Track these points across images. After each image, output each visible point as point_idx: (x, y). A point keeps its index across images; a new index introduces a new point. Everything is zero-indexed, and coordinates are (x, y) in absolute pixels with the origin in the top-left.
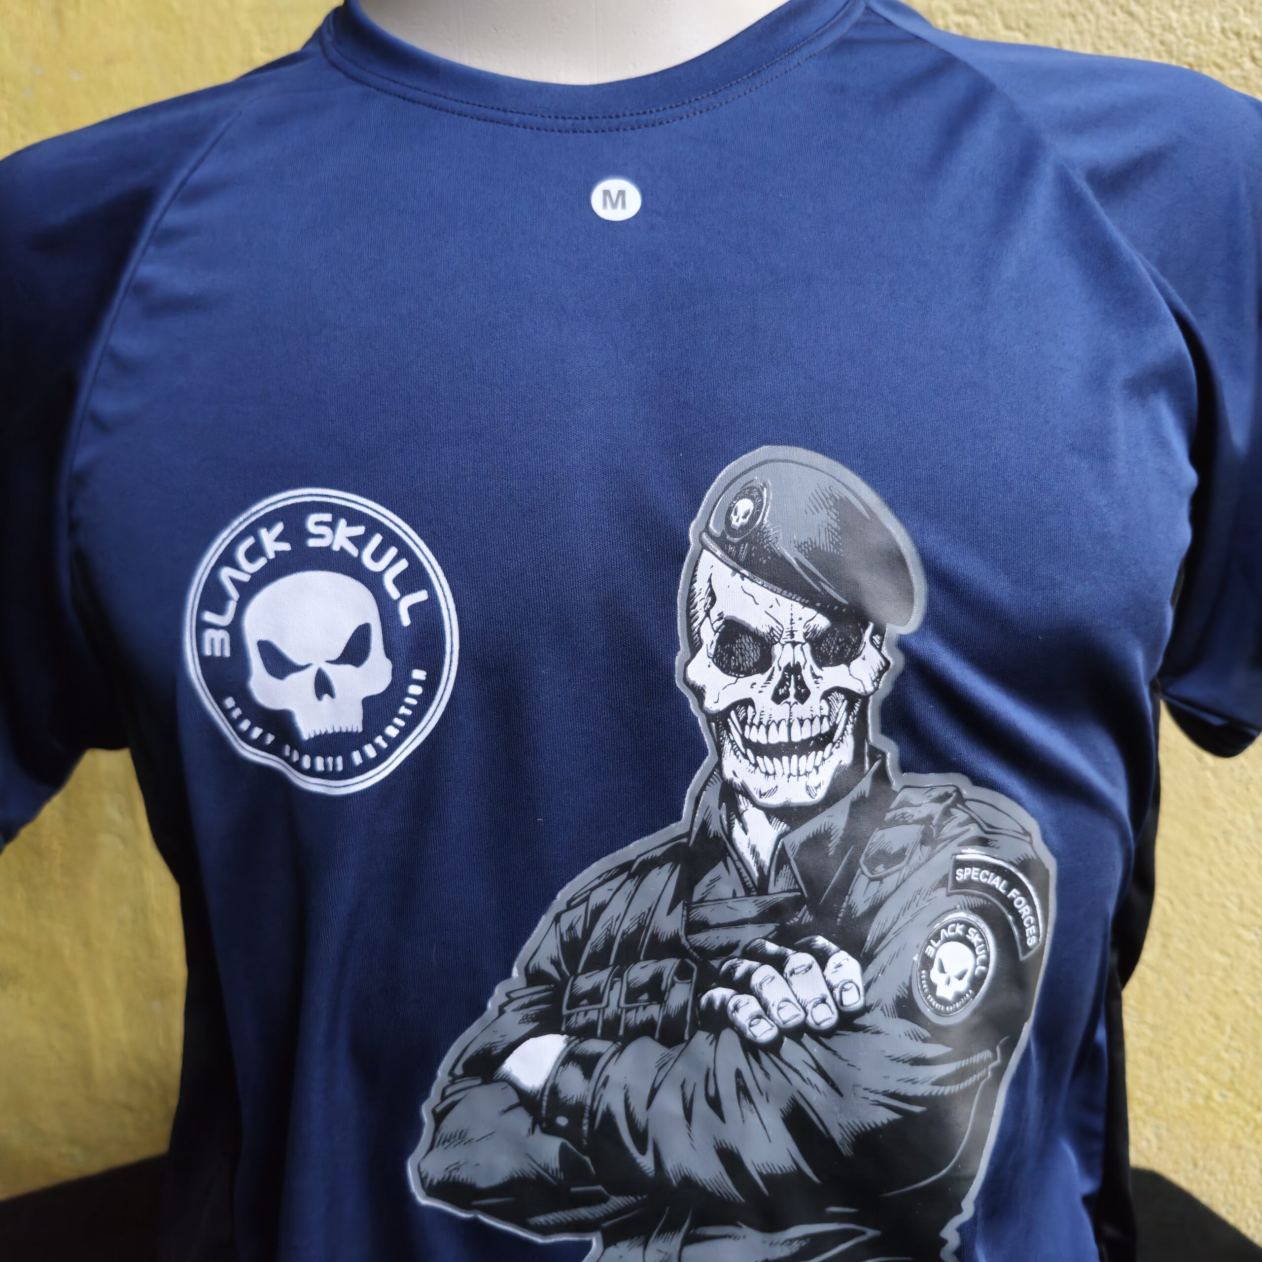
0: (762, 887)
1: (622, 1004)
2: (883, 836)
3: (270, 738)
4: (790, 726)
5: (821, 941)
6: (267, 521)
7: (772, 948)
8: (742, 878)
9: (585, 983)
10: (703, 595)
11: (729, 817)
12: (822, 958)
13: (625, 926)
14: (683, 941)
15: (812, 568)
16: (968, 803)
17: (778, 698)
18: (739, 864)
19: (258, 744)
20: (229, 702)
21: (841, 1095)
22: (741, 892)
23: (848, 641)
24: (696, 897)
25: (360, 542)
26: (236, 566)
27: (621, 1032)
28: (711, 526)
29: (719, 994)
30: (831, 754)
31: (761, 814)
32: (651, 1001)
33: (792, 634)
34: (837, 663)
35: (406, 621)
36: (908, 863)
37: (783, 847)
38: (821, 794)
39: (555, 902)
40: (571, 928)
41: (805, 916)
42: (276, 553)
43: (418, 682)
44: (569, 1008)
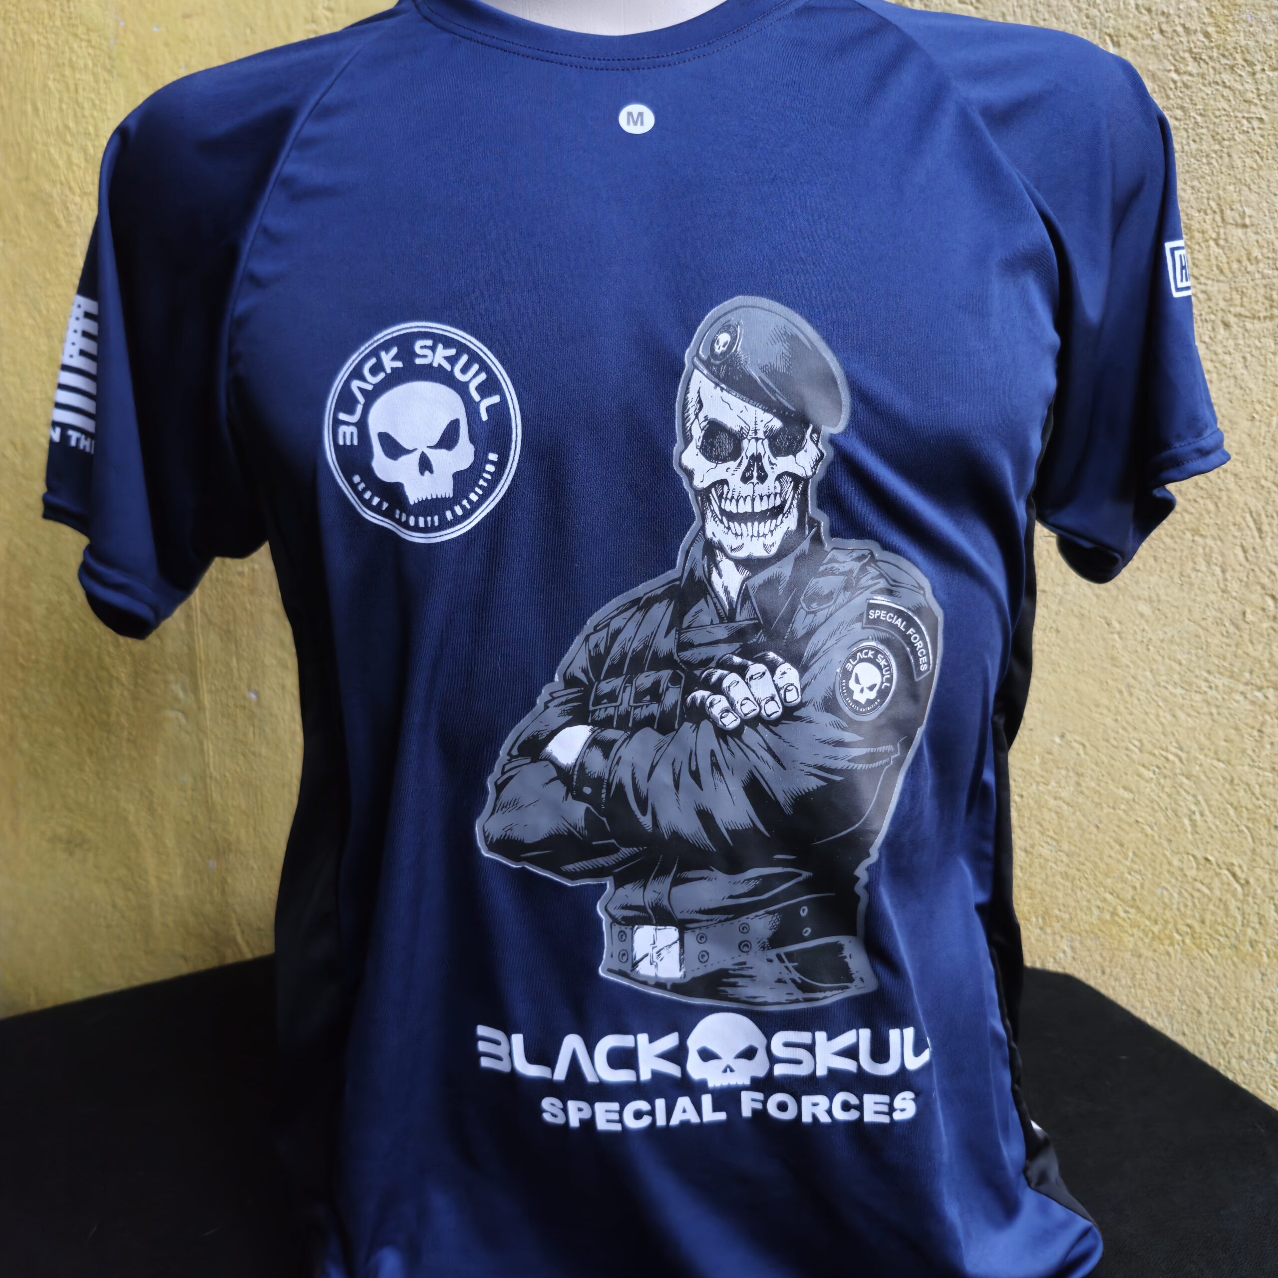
0: (731, 617)
1: (631, 703)
2: (817, 582)
3: (385, 505)
4: (753, 500)
5: (772, 655)
6: (386, 346)
7: (737, 660)
8: (717, 610)
9: (605, 687)
10: (694, 403)
11: (709, 566)
12: (772, 667)
13: (634, 646)
14: (676, 657)
15: (770, 383)
16: (879, 563)
17: (745, 479)
18: (715, 600)
19: (377, 510)
20: (356, 479)
21: (785, 769)
22: (716, 620)
23: (795, 438)
24: (685, 624)
25: (453, 360)
26: (364, 379)
27: (630, 725)
28: (700, 352)
29: (699, 694)
30: (782, 522)
31: (732, 564)
32: (651, 701)
33: (756, 432)
34: (787, 453)
35: (484, 417)
36: (835, 602)
37: (747, 587)
38: (774, 550)
39: (585, 627)
40: (597, 646)
41: (760, 638)
42: (392, 369)
43: (492, 462)
44: (593, 705)
